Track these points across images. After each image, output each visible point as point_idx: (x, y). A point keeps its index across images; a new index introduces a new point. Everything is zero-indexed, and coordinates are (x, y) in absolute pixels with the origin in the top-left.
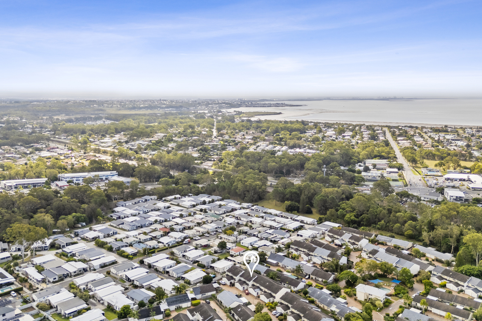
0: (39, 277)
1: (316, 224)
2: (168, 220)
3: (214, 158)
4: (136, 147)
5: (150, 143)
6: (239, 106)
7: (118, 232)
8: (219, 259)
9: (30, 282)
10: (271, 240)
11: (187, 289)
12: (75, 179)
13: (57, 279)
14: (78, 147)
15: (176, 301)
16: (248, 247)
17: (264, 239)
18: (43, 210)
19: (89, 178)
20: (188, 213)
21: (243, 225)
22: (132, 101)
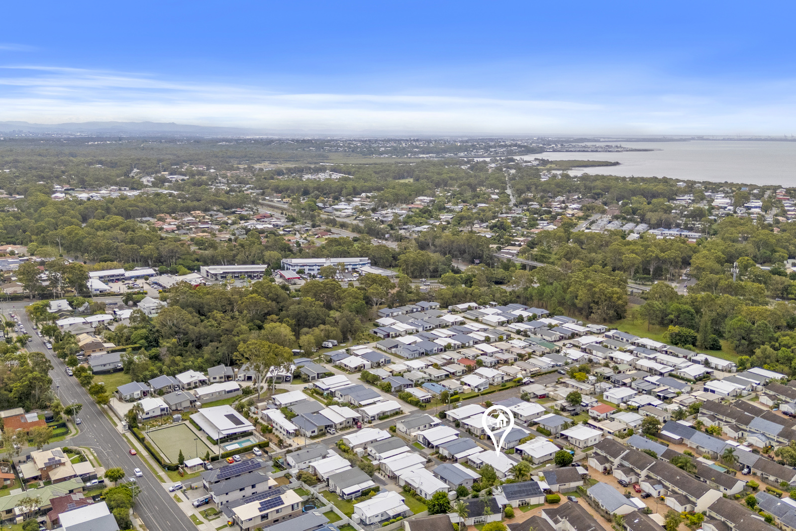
0: (291, 427)
1: (735, 371)
2: (467, 344)
3: (518, 241)
4: (390, 219)
5: (411, 213)
6: (541, 150)
7: (392, 360)
8: (574, 424)
9: (277, 433)
10: (659, 396)
11: (532, 472)
12: (307, 268)
13: (316, 433)
14: (302, 216)
15: (520, 492)
16: (618, 406)
17: (644, 392)
18: (274, 317)
19: (329, 268)
20: (498, 336)
21: (599, 364)
22: (366, 141)
